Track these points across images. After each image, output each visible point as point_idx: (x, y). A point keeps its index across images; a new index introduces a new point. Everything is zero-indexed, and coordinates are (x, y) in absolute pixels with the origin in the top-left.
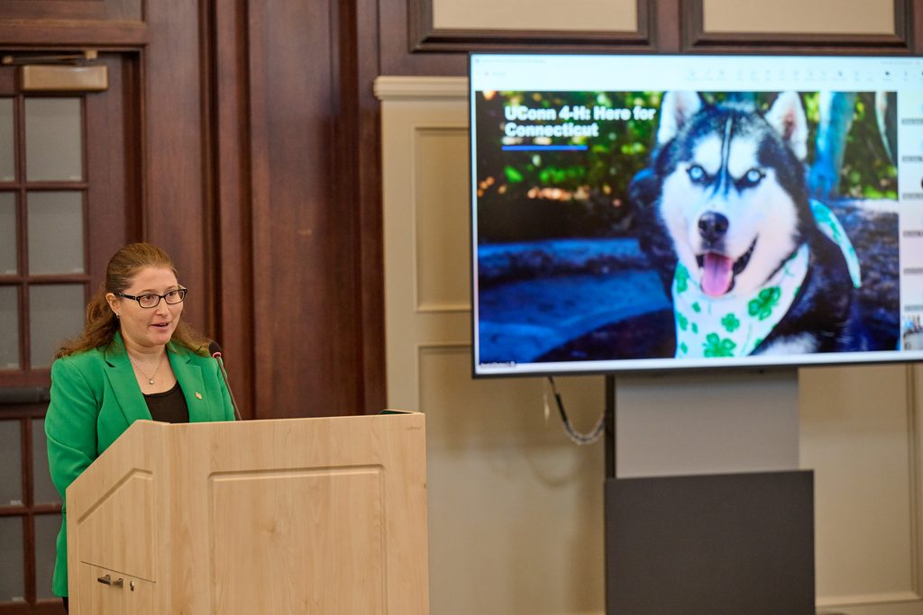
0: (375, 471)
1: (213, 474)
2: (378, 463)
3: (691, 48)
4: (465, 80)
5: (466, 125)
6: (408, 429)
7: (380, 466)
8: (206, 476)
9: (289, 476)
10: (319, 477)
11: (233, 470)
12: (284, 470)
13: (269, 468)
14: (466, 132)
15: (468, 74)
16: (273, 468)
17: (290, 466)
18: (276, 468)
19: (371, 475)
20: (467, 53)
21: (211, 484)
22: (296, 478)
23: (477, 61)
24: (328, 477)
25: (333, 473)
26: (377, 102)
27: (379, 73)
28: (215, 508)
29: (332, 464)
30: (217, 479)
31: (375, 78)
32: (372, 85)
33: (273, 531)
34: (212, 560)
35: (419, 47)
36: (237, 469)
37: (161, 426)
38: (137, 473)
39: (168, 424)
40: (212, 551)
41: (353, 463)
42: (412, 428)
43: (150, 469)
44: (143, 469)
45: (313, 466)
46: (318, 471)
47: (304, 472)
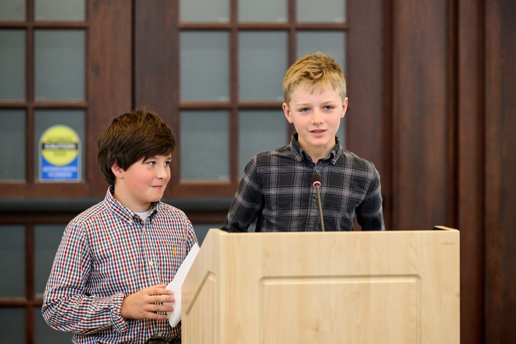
0: (412, 281)
1: (264, 278)
2: (415, 273)
7: (416, 276)
8: (258, 280)
9: (333, 282)
10: (360, 284)
19: (408, 283)
24: (369, 285)
25: (373, 281)
28: (265, 307)
30: (267, 283)
33: (317, 329)
38: (210, 275)
41: (392, 273)
42: (447, 243)
43: (215, 272)
44: (212, 271)
45: (354, 274)
46: (360, 279)
47: (347, 279)
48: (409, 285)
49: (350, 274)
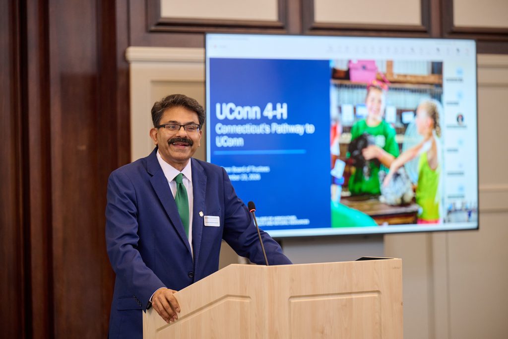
0: (376, 295)
1: (291, 297)
2: (378, 290)
3: (308, 32)
4: (202, 50)
5: (202, 79)
6: (393, 268)
7: (378, 292)
8: (288, 299)
9: (331, 298)
10: (346, 299)
11: (302, 295)
13: (321, 293)
14: (203, 84)
15: (205, 46)
17: (331, 292)
20: (204, 33)
21: (290, 303)
22: (335, 300)
24: (352, 299)
25: (354, 296)
26: (127, 63)
27: (129, 45)
28: (292, 319)
29: (354, 291)
30: (293, 301)
31: (126, 48)
32: (124, 53)
33: (322, 333)
35: (153, 28)
36: (304, 294)
38: (229, 297)
41: (365, 290)
42: (395, 268)
43: (247, 295)
44: (239, 295)
45: (344, 292)
46: (346, 295)
47: (339, 296)
48: (375, 298)
49: (341, 292)
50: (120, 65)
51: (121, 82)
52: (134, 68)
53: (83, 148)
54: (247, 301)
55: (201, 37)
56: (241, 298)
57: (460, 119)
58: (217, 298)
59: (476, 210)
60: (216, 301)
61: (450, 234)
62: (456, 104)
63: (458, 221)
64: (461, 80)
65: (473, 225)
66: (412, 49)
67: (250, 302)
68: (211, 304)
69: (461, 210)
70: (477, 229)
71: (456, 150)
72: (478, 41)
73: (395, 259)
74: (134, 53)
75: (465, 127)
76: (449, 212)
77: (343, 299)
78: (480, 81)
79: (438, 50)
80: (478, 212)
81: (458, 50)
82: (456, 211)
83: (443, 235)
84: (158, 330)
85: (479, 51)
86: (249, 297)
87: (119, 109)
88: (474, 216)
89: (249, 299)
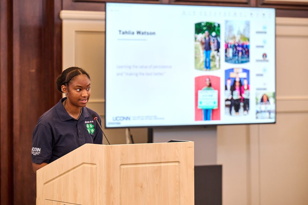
0: (177, 164)
1: (121, 165)
2: (178, 161)
3: (173, 3)
4: (104, 13)
6: (188, 147)
7: (178, 162)
8: (119, 165)
9: (147, 165)
10: (158, 166)
11: (128, 163)
12: (146, 163)
14: (104, 33)
15: (105, 11)
16: (142, 163)
17: (148, 162)
18: (143, 162)
19: (175, 165)
20: (105, 3)
21: (120, 168)
22: (150, 166)
23: (109, 6)
24: (161, 166)
25: (162, 165)
26: (61, 20)
27: (62, 9)
28: (122, 178)
29: (162, 161)
30: (122, 167)
31: (60, 11)
32: (59, 14)
33: (142, 187)
34: (120, 198)
36: (130, 163)
37: (103, 146)
38: (84, 164)
39: (105, 145)
40: (120, 195)
41: (170, 161)
42: (190, 147)
43: (94, 163)
44: (90, 163)
45: (156, 162)
46: (157, 164)
47: (153, 164)
48: (176, 166)
49: (154, 162)
50: (56, 21)
51: (57, 31)
52: (65, 23)
53: (34, 71)
54: (94, 166)
55: (103, 5)
56: (91, 165)
57: (265, 56)
58: (78, 165)
59: (274, 112)
60: (77, 166)
61: (261, 126)
62: (262, 47)
63: (263, 118)
64: (265, 33)
65: (273, 120)
66: (235, 14)
67: (96, 167)
68: (74, 168)
69: (264, 111)
70: (275, 123)
71: (262, 75)
72: (276, 9)
73: (190, 141)
74: (64, 14)
75: (267, 61)
76: (258, 112)
77: (155, 166)
78: (277, 33)
79: (251, 14)
80: (276, 113)
81: (264, 15)
82: (261, 112)
83: (257, 126)
84: (45, 183)
85: (277, 15)
86: (95, 164)
87: (55, 47)
88: (273, 115)
89: (95, 165)
